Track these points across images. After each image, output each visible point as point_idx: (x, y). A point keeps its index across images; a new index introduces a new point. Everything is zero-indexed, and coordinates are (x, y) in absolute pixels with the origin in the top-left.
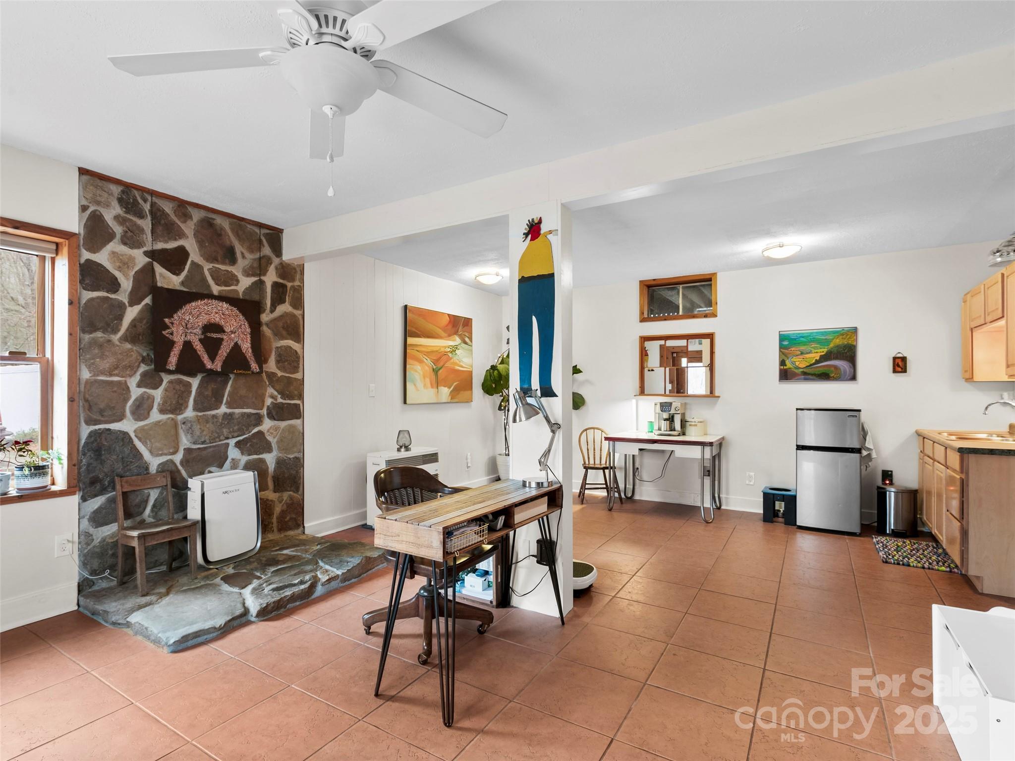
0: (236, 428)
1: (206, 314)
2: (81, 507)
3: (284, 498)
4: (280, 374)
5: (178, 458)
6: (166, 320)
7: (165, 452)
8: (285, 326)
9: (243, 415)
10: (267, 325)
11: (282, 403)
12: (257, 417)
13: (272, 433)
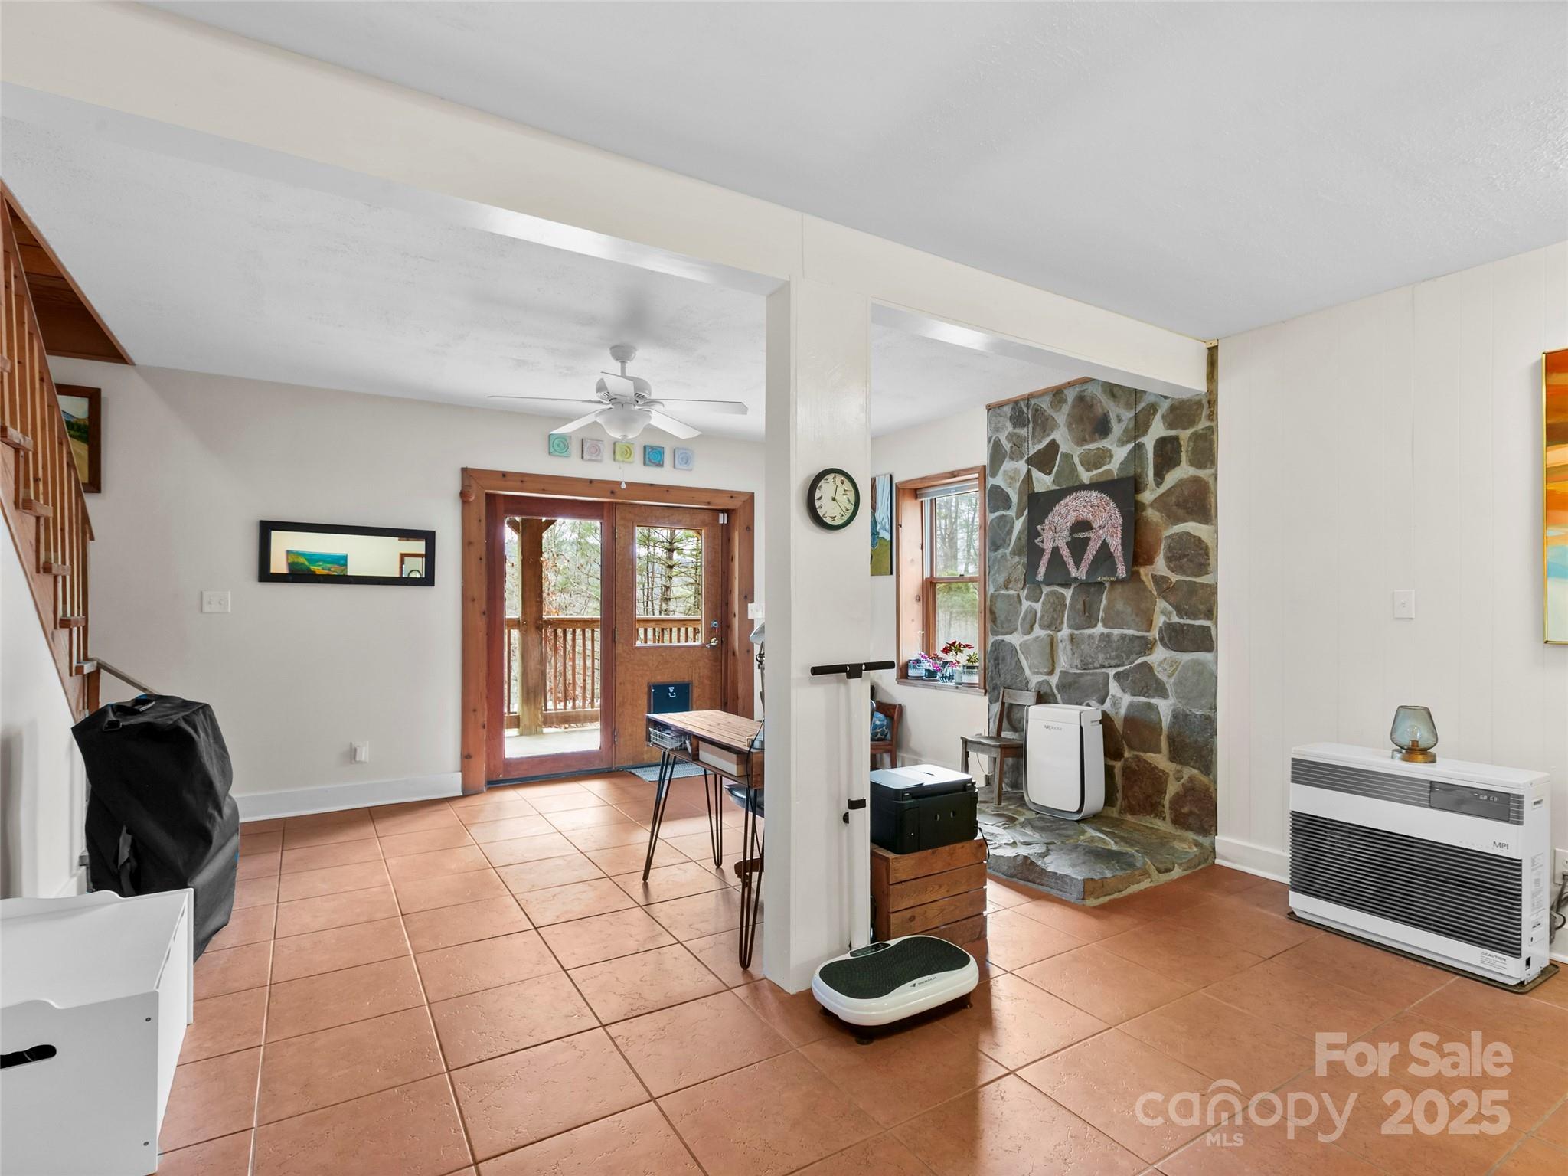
0: (1113, 654)
1: (1074, 511)
2: (991, 709)
3: (1184, 775)
4: (1174, 578)
5: (1054, 680)
6: (1039, 527)
7: (1041, 671)
8: (1181, 500)
9: (1123, 637)
10: (1151, 505)
11: (1179, 623)
12: (1143, 642)
13: (1165, 669)
